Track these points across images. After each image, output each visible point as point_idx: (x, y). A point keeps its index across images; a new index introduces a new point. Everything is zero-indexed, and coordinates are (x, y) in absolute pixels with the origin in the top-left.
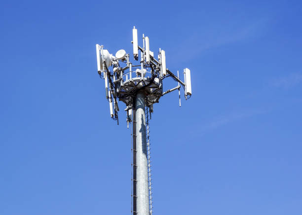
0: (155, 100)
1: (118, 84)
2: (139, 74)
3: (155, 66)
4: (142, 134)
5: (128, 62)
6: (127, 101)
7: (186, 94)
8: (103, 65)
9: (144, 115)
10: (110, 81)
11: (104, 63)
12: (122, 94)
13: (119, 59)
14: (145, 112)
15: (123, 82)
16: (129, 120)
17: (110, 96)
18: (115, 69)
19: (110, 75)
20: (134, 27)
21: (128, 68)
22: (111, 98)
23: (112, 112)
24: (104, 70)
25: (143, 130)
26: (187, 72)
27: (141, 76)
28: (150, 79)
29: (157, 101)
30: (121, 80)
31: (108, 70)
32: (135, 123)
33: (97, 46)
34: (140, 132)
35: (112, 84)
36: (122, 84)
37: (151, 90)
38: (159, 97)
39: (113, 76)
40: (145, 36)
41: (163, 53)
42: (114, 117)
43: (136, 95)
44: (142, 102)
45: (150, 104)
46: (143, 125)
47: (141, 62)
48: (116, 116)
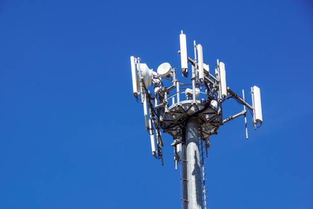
0: (212, 131)
1: (161, 109)
2: (190, 96)
3: (212, 84)
4: (196, 178)
5: (175, 79)
6: (174, 133)
7: (255, 121)
8: (141, 84)
9: (197, 152)
10: (150, 105)
11: (142, 81)
12: (168, 123)
13: (162, 76)
14: (199, 148)
15: (168, 106)
16: (178, 158)
17: (150, 127)
18: (157, 89)
19: (150, 98)
20: (182, 31)
21: (175, 87)
22: (152, 129)
23: (153, 149)
24: (142, 91)
25: (197, 172)
26: (256, 91)
27: (192, 99)
28: (205, 101)
29: (215, 133)
30: (165, 104)
31: (147, 90)
32: (185, 163)
33: (132, 58)
34: (193, 174)
35: (153, 109)
36: (166, 110)
37: (207, 116)
38: (218, 127)
39: (154, 99)
40: (197, 44)
41: (222, 66)
42: (157, 155)
43: (186, 124)
44: (194, 134)
45: (206, 136)
46: (196, 165)
47: (192, 80)
48: (159, 154)
